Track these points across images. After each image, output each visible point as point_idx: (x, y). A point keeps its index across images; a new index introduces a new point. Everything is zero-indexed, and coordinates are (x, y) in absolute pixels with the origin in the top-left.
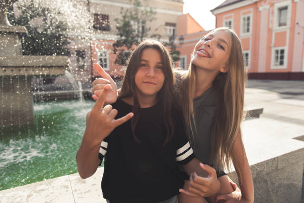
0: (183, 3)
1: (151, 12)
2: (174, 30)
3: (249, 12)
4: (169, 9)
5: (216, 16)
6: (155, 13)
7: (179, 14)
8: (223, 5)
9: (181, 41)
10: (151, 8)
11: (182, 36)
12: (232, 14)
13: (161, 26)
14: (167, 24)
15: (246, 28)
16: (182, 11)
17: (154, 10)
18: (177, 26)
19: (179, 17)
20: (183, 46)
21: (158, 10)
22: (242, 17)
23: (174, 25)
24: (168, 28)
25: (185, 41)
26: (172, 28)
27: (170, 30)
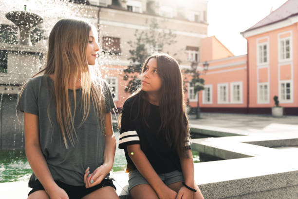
0: (208, 25)
1: (170, 34)
2: (196, 55)
3: (289, 35)
4: (191, 32)
5: (248, 39)
6: (175, 36)
7: (204, 36)
8: (255, 27)
9: (206, 68)
10: (170, 30)
11: (206, 62)
12: (267, 37)
13: (182, 49)
14: (188, 48)
15: (285, 53)
16: (206, 34)
17: (173, 33)
18: (200, 50)
19: (203, 39)
20: (208, 73)
21: (178, 33)
22: (279, 40)
23: (197, 49)
24: (190, 52)
25: (210, 68)
26: (194, 52)
27: (192, 54)
